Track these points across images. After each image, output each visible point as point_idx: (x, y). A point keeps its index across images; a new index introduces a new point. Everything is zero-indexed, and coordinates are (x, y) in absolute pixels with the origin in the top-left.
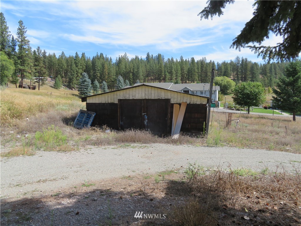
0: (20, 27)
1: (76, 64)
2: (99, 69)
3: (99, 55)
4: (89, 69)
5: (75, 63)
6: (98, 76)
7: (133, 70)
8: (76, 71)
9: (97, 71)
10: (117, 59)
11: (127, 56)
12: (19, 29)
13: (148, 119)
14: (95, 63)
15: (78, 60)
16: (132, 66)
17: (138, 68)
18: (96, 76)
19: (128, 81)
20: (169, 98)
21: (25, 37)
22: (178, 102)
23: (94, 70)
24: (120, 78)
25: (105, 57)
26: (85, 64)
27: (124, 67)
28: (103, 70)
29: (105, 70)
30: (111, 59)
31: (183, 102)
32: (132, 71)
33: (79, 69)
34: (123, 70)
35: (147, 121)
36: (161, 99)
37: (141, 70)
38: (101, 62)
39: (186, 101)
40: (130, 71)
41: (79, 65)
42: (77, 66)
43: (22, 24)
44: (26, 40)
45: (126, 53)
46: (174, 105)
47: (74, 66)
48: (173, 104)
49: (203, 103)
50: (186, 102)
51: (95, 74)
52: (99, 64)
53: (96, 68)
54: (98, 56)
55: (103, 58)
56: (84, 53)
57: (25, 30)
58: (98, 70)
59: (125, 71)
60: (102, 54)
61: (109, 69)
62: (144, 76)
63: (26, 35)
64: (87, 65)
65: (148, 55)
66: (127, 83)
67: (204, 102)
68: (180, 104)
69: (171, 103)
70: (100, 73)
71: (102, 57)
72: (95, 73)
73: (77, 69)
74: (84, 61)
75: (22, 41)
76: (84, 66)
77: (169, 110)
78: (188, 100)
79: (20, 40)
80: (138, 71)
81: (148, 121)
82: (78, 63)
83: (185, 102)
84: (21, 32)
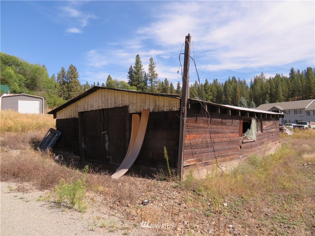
0: (151, 64)
1: (206, 90)
2: (231, 93)
3: (231, 79)
4: (220, 95)
5: (204, 90)
6: (229, 101)
7: (271, 91)
8: (206, 98)
9: (228, 96)
10: (251, 81)
11: (264, 76)
12: (150, 65)
13: (109, 141)
14: (227, 88)
15: (208, 87)
16: (269, 86)
17: (277, 87)
18: (228, 101)
19: (254, 103)
20: (127, 105)
21: (154, 71)
22: (138, 111)
23: (226, 95)
24: (241, 100)
25: (238, 80)
26: (216, 90)
27: (259, 88)
28: (235, 94)
29: (237, 94)
30: (245, 82)
31: (144, 110)
32: (269, 92)
33: (209, 95)
34: (259, 92)
35: (108, 143)
36: (118, 107)
37: (280, 89)
38: (233, 86)
39: (149, 107)
40: (267, 93)
41: (208, 92)
42: (207, 93)
43: (152, 60)
44: (155, 74)
45: (262, 73)
46: (133, 116)
47: (204, 93)
48: (131, 114)
49: (173, 108)
50: (149, 109)
51: (227, 100)
52: (230, 89)
53: (228, 93)
54: (229, 80)
55: (236, 82)
56: (216, 79)
57: (154, 65)
58: (230, 95)
59: (261, 92)
60: (234, 78)
61: (242, 92)
62: (285, 97)
63: (155, 69)
64: (218, 91)
65: (292, 71)
66: (252, 104)
67: (176, 107)
68: (140, 114)
69: (129, 112)
70: (231, 97)
71: (234, 81)
72: (226, 98)
73: (207, 96)
74: (215, 88)
75: (152, 75)
76: (215, 92)
77: (128, 125)
78: (151, 104)
79: (151, 75)
80: (277, 91)
81: (109, 145)
82: (208, 90)
83: (146, 109)
84: (151, 68)
